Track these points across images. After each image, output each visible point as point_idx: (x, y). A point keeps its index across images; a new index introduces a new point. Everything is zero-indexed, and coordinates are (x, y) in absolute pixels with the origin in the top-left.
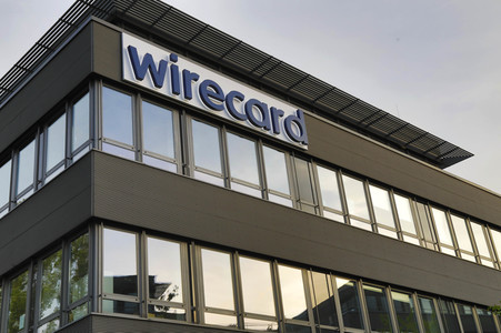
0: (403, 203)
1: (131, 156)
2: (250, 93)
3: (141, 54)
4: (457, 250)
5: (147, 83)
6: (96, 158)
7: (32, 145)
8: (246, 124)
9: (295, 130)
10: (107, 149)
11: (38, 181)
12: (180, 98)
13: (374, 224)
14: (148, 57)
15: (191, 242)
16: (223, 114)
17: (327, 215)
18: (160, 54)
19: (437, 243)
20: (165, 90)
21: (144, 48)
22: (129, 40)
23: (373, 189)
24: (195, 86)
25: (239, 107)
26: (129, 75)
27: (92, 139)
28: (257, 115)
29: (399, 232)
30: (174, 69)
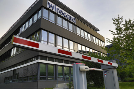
0: (89, 35)
1: (47, 20)
2: (67, 14)
3: (50, 4)
4: (96, 43)
5: (51, 9)
6: (42, 19)
7: (32, 18)
8: (66, 18)
9: (74, 21)
10: (43, 18)
11: (32, 23)
12: (56, 12)
13: (85, 37)
14: (51, 5)
15: (56, 35)
16: (63, 16)
17: (77, 34)
18: (53, 5)
19: (93, 41)
20: (54, 10)
21: (51, 3)
22: (48, 1)
23: (85, 32)
24: (59, 11)
25: (65, 15)
26: (48, 7)
27: (41, 16)
28: (68, 17)
29: (88, 39)
30: (55, 7)
